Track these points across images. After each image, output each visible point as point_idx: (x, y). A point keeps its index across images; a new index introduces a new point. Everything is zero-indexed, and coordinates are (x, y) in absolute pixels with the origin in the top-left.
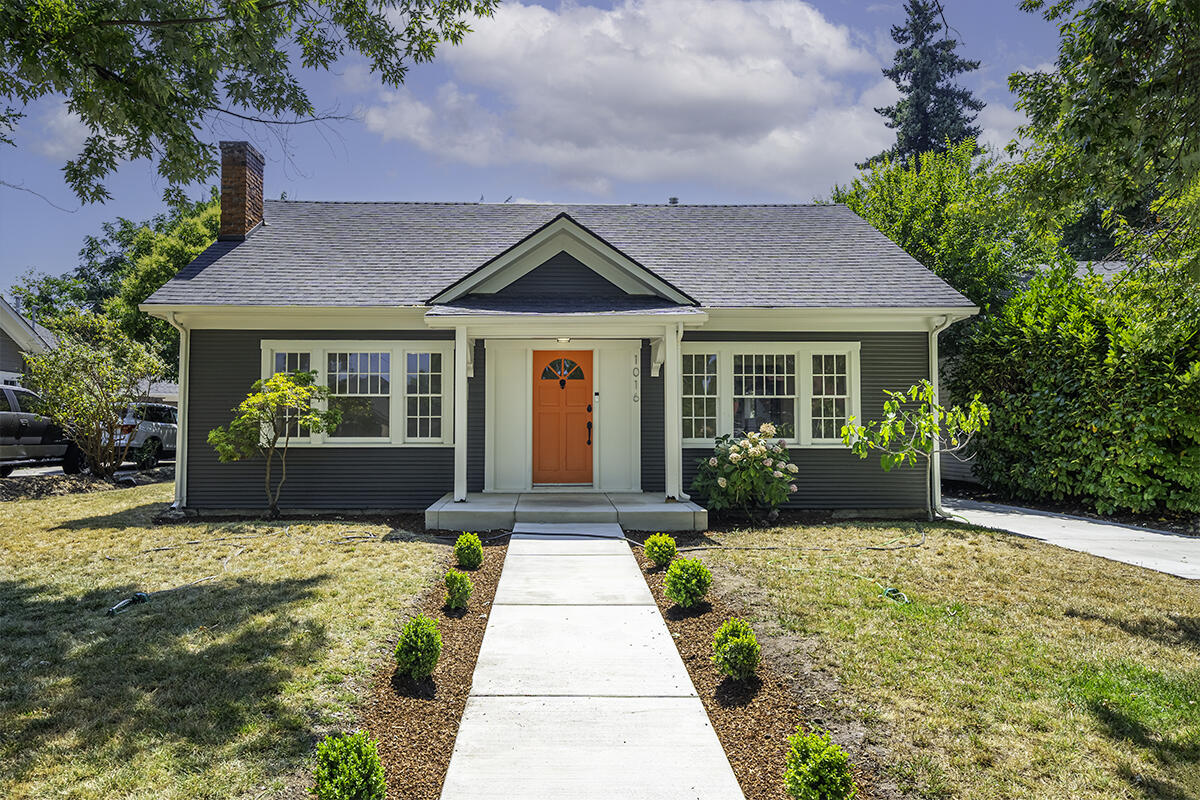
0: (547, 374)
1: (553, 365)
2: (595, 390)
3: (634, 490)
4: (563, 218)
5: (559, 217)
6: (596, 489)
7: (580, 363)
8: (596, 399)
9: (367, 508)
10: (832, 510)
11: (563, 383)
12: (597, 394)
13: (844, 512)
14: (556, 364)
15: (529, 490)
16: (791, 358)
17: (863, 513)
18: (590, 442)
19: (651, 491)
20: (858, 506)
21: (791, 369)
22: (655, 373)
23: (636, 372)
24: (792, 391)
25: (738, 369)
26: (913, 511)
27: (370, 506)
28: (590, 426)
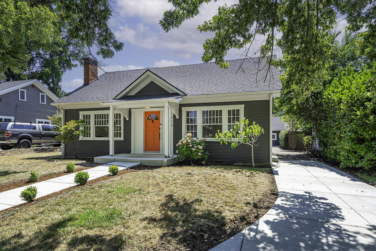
2: (161, 123)
4: (148, 71)
5: (147, 71)
6: (161, 153)
7: (157, 115)
8: (161, 126)
10: (234, 162)
11: (153, 121)
13: (237, 163)
15: (143, 153)
16: (221, 111)
17: (245, 164)
18: (160, 139)
20: (242, 161)
21: (221, 115)
22: (177, 117)
23: (172, 117)
24: (221, 122)
25: (203, 115)
26: (262, 164)
28: (160, 134)
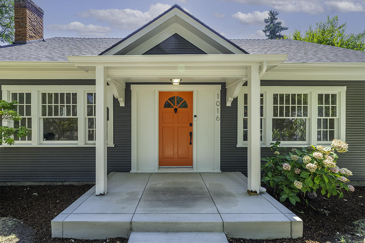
0: (167, 105)
1: (170, 99)
2: (194, 114)
3: (216, 171)
4: (176, 8)
5: (172, 8)
6: (195, 171)
7: (185, 99)
8: (195, 119)
9: (65, 181)
11: (176, 110)
12: (195, 116)
14: (172, 99)
15: (157, 171)
16: (306, 95)
18: (191, 143)
19: (226, 171)
22: (229, 104)
23: (218, 104)
25: (275, 102)
27: (67, 180)
28: (191, 134)
